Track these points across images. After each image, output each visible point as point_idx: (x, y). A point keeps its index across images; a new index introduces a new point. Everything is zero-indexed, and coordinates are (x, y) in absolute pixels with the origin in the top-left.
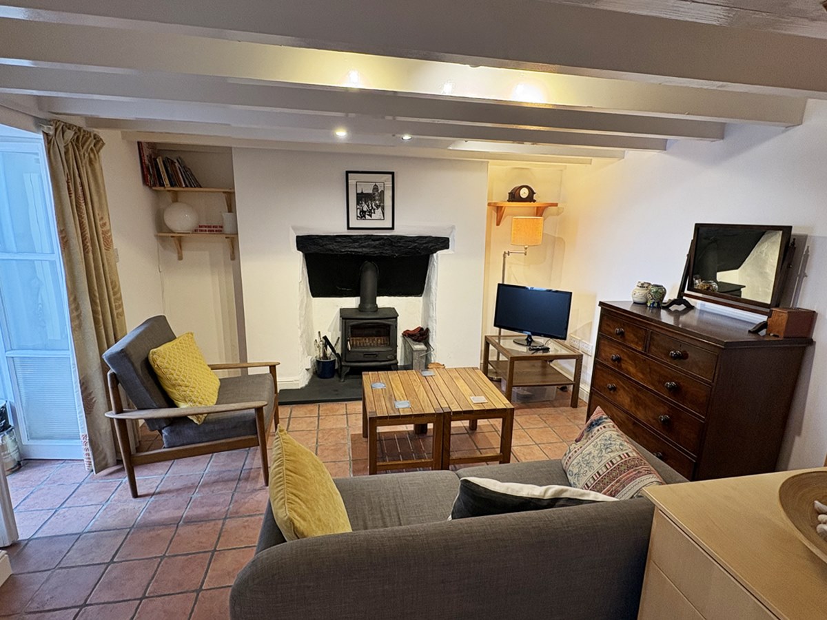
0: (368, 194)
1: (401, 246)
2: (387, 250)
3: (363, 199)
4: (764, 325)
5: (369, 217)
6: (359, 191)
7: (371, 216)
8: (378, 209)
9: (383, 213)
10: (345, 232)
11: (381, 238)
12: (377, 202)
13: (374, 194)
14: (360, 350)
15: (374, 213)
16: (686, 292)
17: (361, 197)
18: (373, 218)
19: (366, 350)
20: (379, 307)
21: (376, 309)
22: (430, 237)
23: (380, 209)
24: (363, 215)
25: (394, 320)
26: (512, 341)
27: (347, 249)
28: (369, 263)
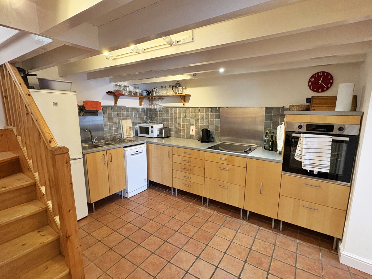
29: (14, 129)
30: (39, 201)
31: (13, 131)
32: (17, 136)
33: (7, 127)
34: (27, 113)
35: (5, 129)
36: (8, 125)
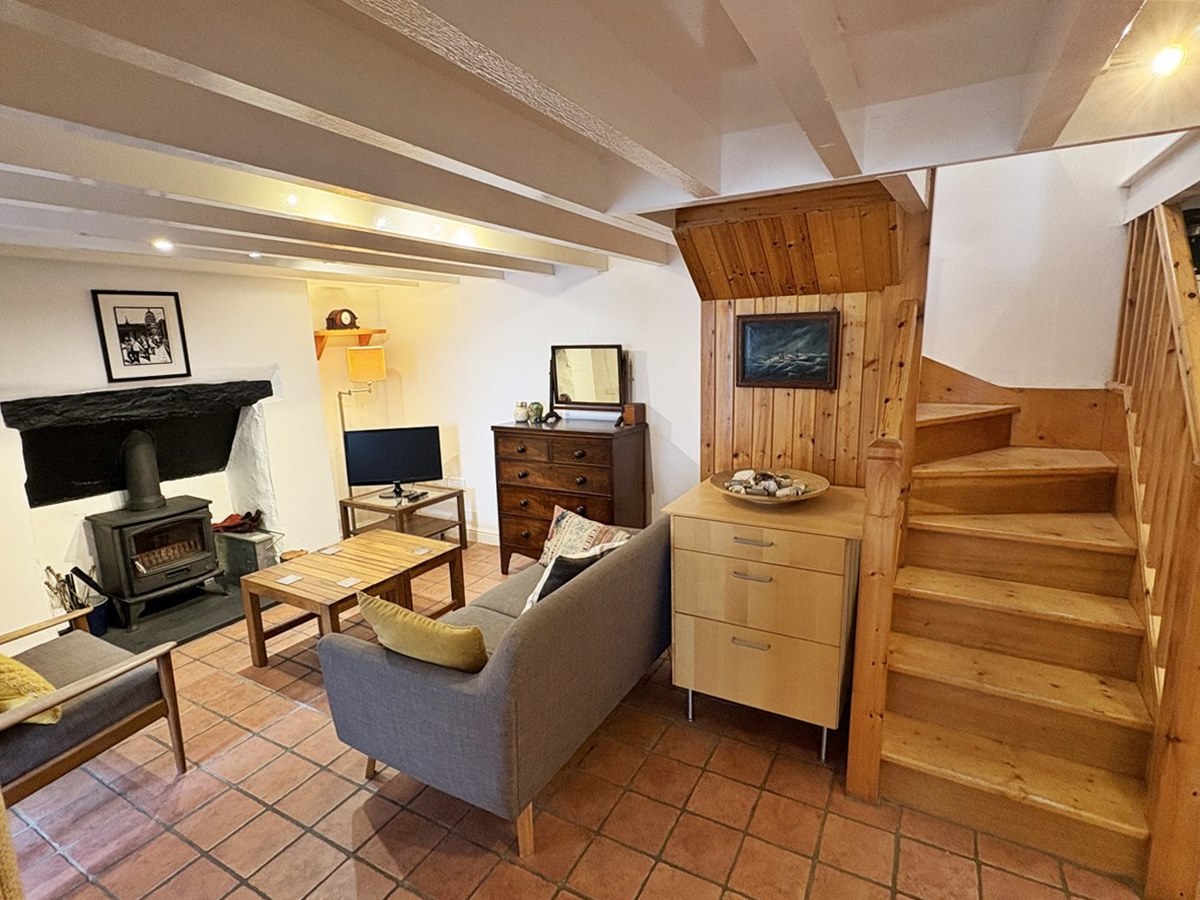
0: (137, 325)
1: (203, 399)
2: (182, 407)
3: (131, 334)
4: (621, 419)
5: (146, 361)
6: (122, 322)
7: (148, 359)
8: (158, 347)
9: (169, 353)
10: (103, 385)
11: (169, 390)
12: (156, 337)
13: (149, 325)
14: (158, 569)
15: (154, 354)
16: (555, 405)
17: (126, 332)
18: (152, 361)
19: (170, 566)
20: (166, 498)
21: (163, 503)
22: (244, 382)
23: (162, 348)
24: (134, 358)
25: (205, 509)
26: (377, 497)
27: (110, 414)
28: (140, 433)
29: (1127, 393)
30: (1131, 603)
31: (1122, 396)
32: (1127, 412)
33: (1111, 386)
34: (1171, 348)
35: (1107, 390)
36: (1115, 379)
